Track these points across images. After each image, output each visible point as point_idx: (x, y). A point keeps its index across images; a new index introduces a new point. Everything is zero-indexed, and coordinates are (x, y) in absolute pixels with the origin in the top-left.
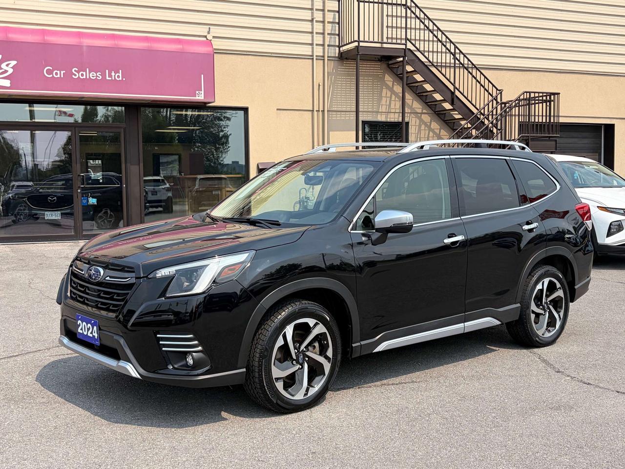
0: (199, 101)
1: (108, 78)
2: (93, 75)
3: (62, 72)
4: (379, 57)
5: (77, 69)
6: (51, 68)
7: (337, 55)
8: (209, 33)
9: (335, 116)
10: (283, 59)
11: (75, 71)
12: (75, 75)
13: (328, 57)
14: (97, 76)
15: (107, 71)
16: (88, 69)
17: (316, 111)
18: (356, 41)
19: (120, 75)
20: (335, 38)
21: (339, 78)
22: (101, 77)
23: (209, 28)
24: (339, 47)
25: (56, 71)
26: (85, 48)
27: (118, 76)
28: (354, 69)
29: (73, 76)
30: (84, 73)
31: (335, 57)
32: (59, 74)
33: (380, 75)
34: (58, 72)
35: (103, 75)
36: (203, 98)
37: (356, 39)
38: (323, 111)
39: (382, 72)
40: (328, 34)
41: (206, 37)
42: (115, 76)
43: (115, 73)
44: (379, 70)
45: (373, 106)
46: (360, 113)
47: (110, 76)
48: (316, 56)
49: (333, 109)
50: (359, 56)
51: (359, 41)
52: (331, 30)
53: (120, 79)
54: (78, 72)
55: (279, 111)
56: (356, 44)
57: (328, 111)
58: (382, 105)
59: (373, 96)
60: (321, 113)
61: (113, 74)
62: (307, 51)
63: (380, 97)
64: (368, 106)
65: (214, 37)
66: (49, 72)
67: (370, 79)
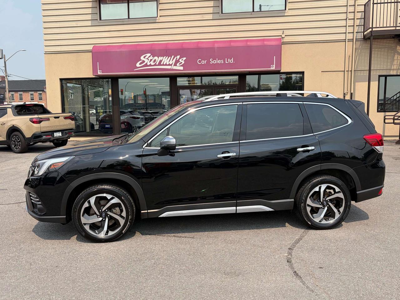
0: (272, 70)
1: (226, 62)
2: (219, 62)
3: (205, 61)
4: (393, 36)
5: (212, 59)
6: (201, 60)
7: (362, 38)
8: (283, 34)
9: (360, 73)
10: (326, 43)
11: (211, 60)
12: (211, 62)
13: (356, 39)
14: (221, 62)
15: (226, 59)
16: (217, 59)
17: (347, 71)
18: (370, 28)
19: (232, 60)
20: (362, 27)
21: (363, 51)
22: (223, 62)
23: (283, 31)
24: (364, 32)
25: (214, 61)
26: (216, 48)
27: (231, 61)
28: (369, 45)
29: (211, 63)
30: (215, 61)
31: (362, 39)
32: (204, 62)
33: (393, 46)
34: (204, 61)
35: (224, 61)
36: (274, 68)
37: (371, 26)
38: (351, 71)
39: (394, 45)
40: (357, 26)
41: (281, 36)
42: (230, 61)
43: (230, 60)
44: (393, 43)
45: (387, 66)
46: (371, 71)
47: (227, 61)
48: (348, 39)
49: (359, 69)
50: (372, 37)
51: (372, 28)
52: (359, 23)
53: (232, 62)
54: (213, 60)
55: (322, 73)
56: (370, 30)
57: (354, 71)
58: (394, 65)
59: (387, 60)
60: (350, 72)
61: (229, 60)
62: (342, 37)
63: (393, 60)
64: (383, 66)
65: (285, 36)
66: (200, 62)
67: (386, 50)
